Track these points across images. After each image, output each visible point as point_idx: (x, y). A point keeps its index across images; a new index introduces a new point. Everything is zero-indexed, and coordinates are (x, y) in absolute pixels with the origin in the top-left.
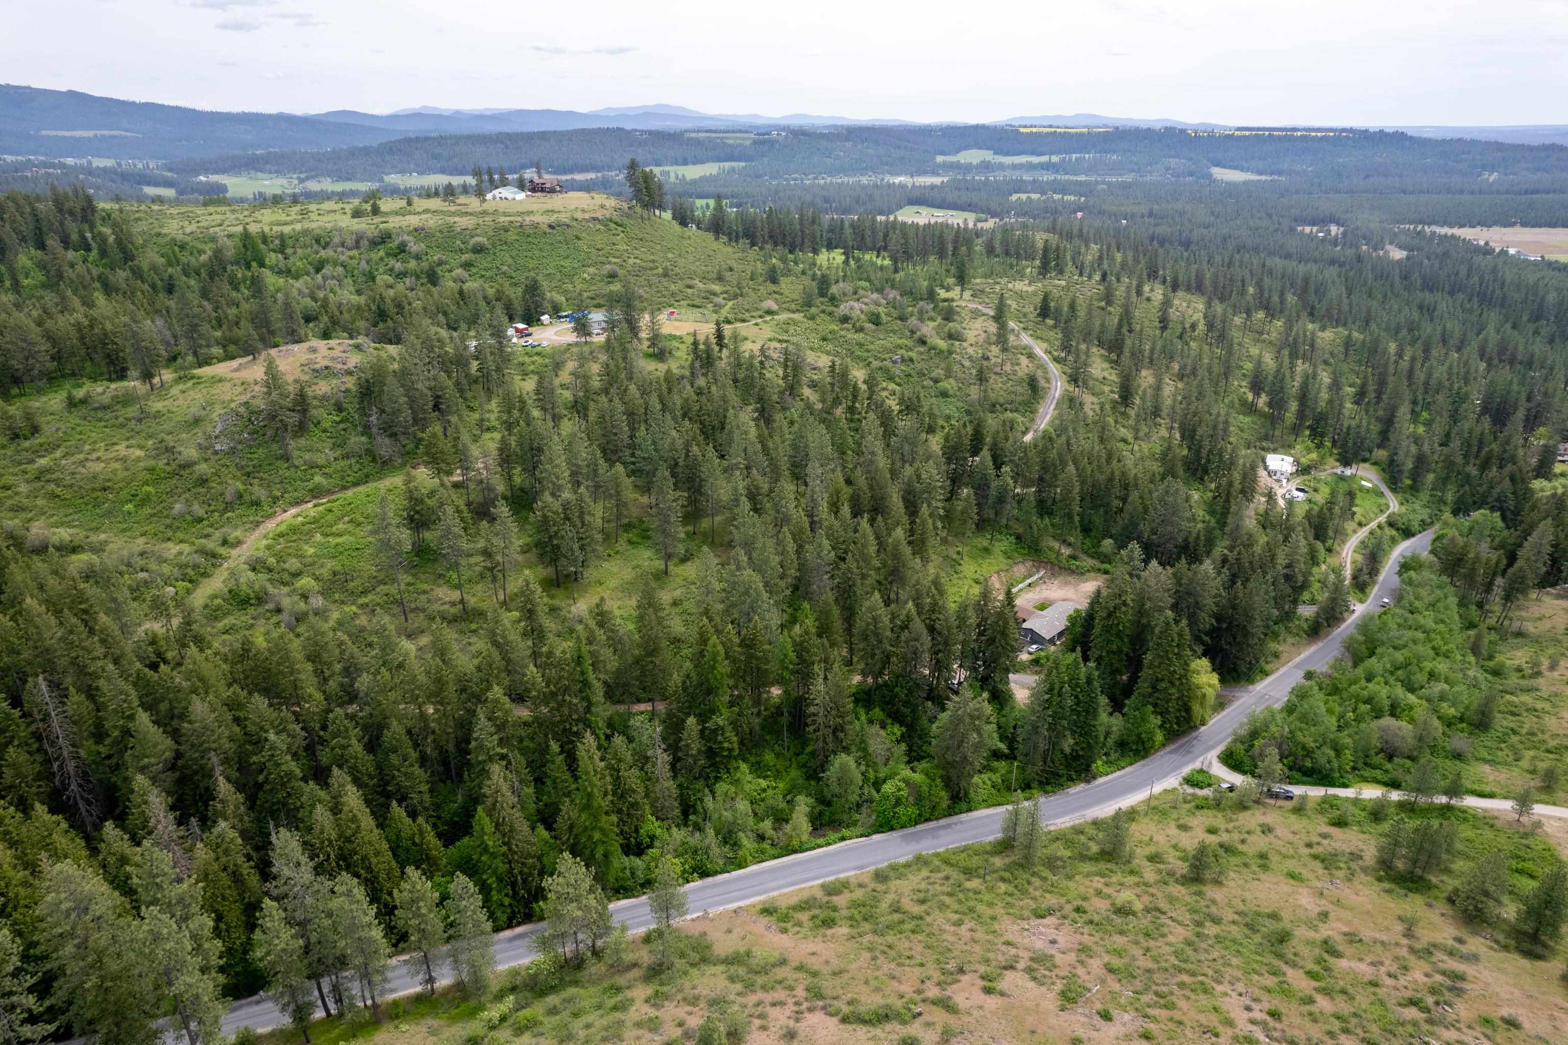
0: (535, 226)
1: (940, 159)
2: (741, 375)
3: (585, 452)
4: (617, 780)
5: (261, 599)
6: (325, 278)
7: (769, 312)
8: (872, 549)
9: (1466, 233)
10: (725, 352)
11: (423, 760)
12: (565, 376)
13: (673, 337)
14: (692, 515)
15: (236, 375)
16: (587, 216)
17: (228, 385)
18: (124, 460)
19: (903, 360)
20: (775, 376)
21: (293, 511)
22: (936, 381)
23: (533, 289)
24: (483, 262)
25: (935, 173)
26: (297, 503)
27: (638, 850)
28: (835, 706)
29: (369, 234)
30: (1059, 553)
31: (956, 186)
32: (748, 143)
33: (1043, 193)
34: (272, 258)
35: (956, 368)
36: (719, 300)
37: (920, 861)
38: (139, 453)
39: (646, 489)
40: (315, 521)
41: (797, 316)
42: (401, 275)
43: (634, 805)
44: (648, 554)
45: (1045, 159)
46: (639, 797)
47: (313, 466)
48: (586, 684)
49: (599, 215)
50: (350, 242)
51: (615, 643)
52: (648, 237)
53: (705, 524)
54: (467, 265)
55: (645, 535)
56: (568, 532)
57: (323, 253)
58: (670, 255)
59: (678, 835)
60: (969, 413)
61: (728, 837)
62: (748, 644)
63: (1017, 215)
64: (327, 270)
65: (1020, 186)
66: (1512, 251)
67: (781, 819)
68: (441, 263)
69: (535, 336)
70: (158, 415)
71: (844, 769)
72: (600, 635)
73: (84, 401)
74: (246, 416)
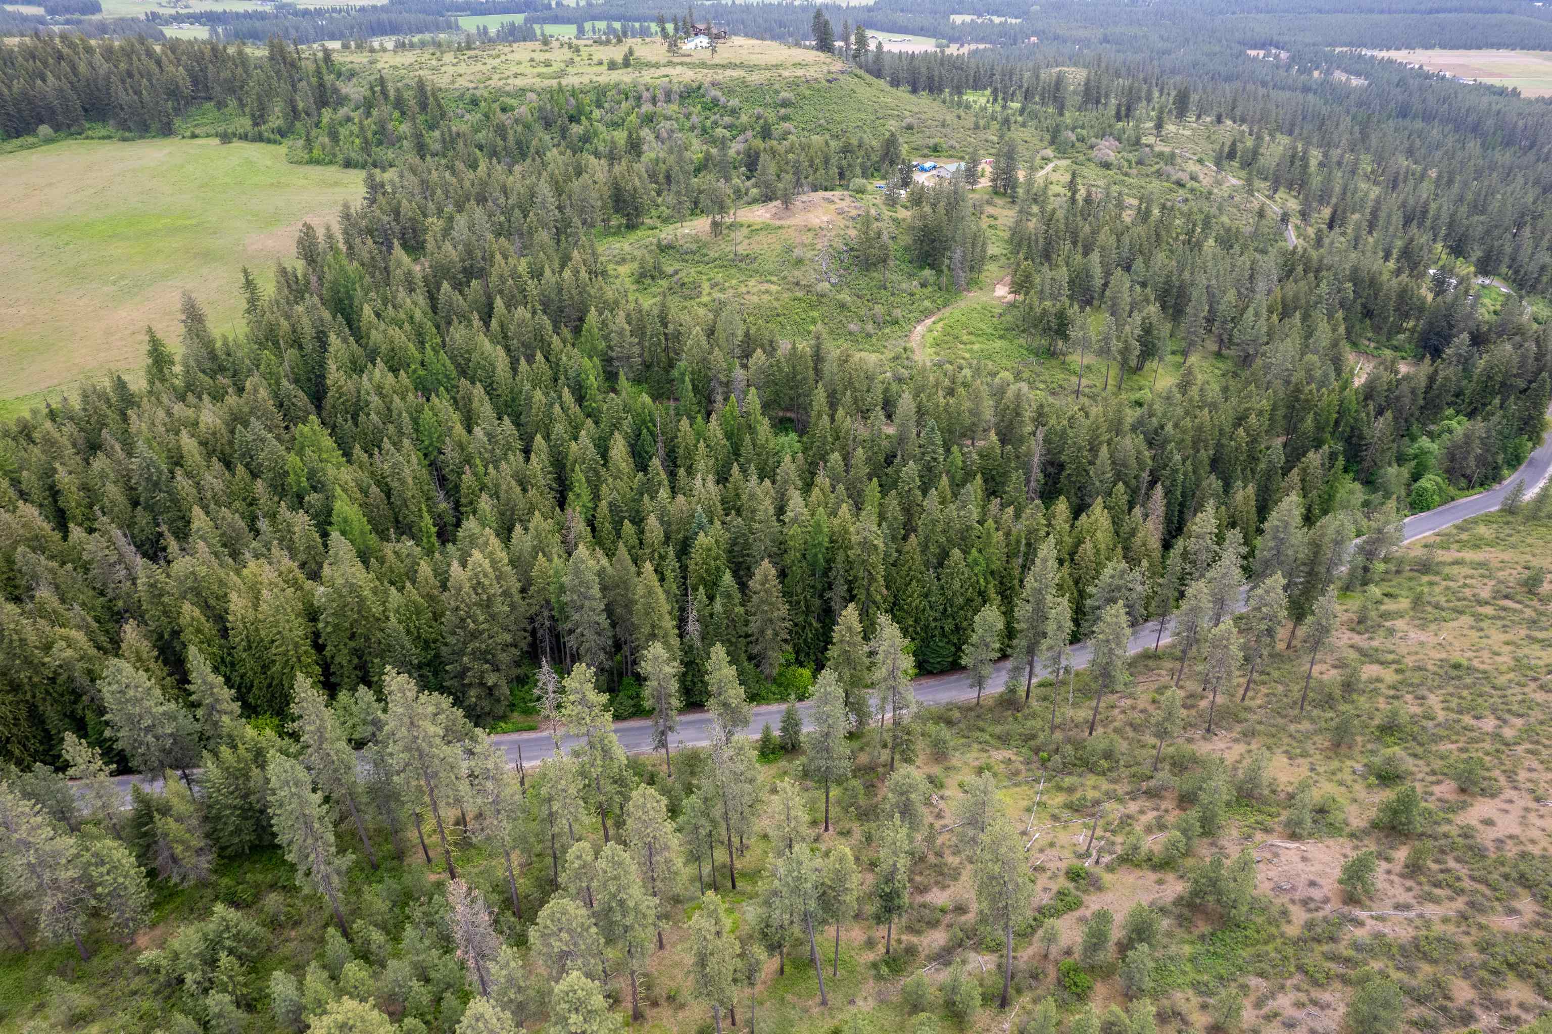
0: (817, 81)
7: (1047, 160)
9: (1400, 56)
21: (922, 327)
24: (797, 115)
26: (920, 320)
40: (945, 333)
41: (1068, 163)
54: (785, 119)
66: (1448, 75)
68: (758, 117)
74: (836, 256)
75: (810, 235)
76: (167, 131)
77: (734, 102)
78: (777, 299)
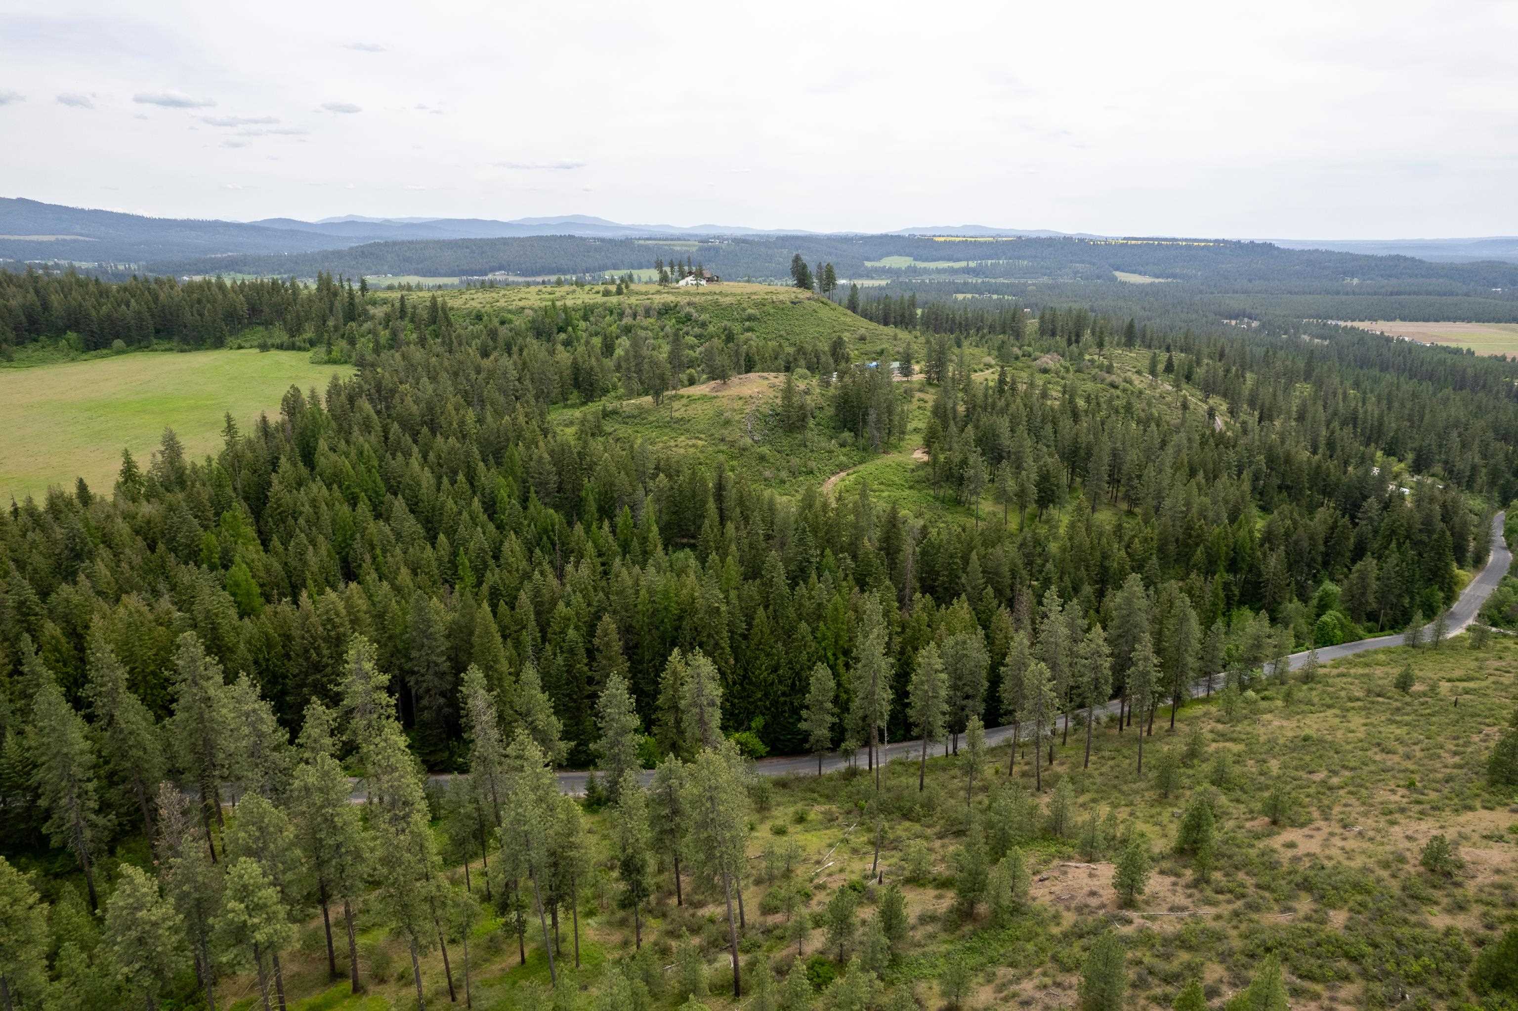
1: (868, 264)
9: (1363, 325)
15: (725, 394)
16: (802, 296)
18: (694, 446)
21: (837, 477)
23: (840, 344)
24: (760, 327)
29: (653, 307)
32: (694, 249)
33: (981, 293)
38: (700, 443)
40: (857, 483)
42: (699, 337)
45: (963, 264)
47: (826, 451)
50: (640, 313)
54: (749, 330)
66: (1407, 339)
70: (685, 420)
73: (614, 413)
74: (763, 419)
75: (741, 403)
76: (219, 344)
77: (704, 317)
78: (702, 452)
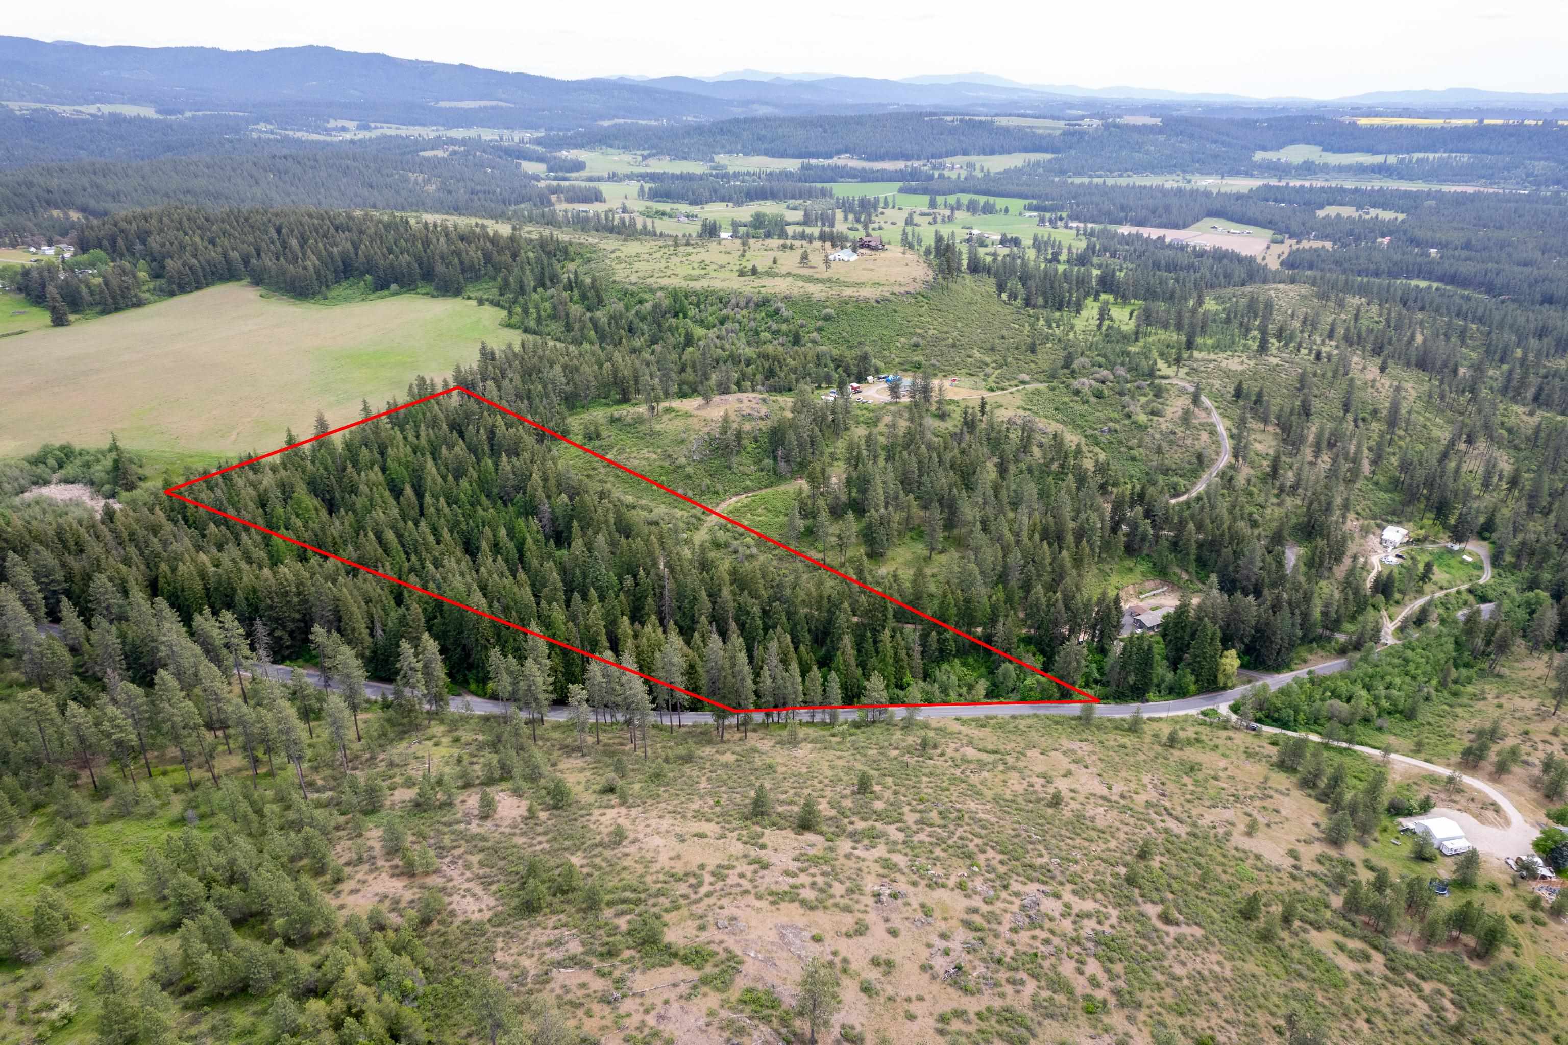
0: (866, 301)
1: (1259, 156)
2: (993, 435)
3: (893, 486)
4: (896, 654)
5: (727, 545)
6: (727, 331)
7: (1023, 382)
8: (1048, 560)
10: (985, 418)
11: (809, 631)
12: (881, 427)
13: (951, 402)
14: (949, 525)
15: (699, 413)
16: (902, 290)
17: (695, 420)
18: (647, 459)
19: (1110, 430)
20: (1015, 436)
21: (735, 499)
22: (1130, 448)
23: (864, 358)
24: (830, 327)
25: (1248, 174)
26: (736, 494)
27: (902, 688)
28: (1008, 639)
29: (755, 299)
30: (1180, 578)
31: (1265, 194)
33: (1359, 207)
34: (692, 311)
35: (1147, 439)
36: (988, 370)
37: (1036, 716)
38: (655, 456)
39: (925, 508)
40: (746, 506)
41: (1042, 387)
42: (776, 333)
43: (902, 667)
44: (921, 546)
45: (1379, 159)
46: (905, 664)
47: (744, 474)
48: (886, 608)
49: (911, 289)
50: (742, 304)
51: (901, 592)
52: (944, 307)
53: (956, 532)
54: (819, 330)
55: (921, 535)
56: (882, 531)
57: (725, 312)
58: (959, 325)
59: (921, 683)
60: (1147, 474)
61: (944, 690)
62: (968, 601)
63: (1317, 238)
64: (729, 325)
65: (1336, 197)
67: (970, 687)
68: (802, 326)
69: (864, 393)
70: (659, 434)
71: (1007, 670)
72: (895, 586)
73: (619, 419)
74: (709, 441)
75: (703, 424)
77: (790, 312)
